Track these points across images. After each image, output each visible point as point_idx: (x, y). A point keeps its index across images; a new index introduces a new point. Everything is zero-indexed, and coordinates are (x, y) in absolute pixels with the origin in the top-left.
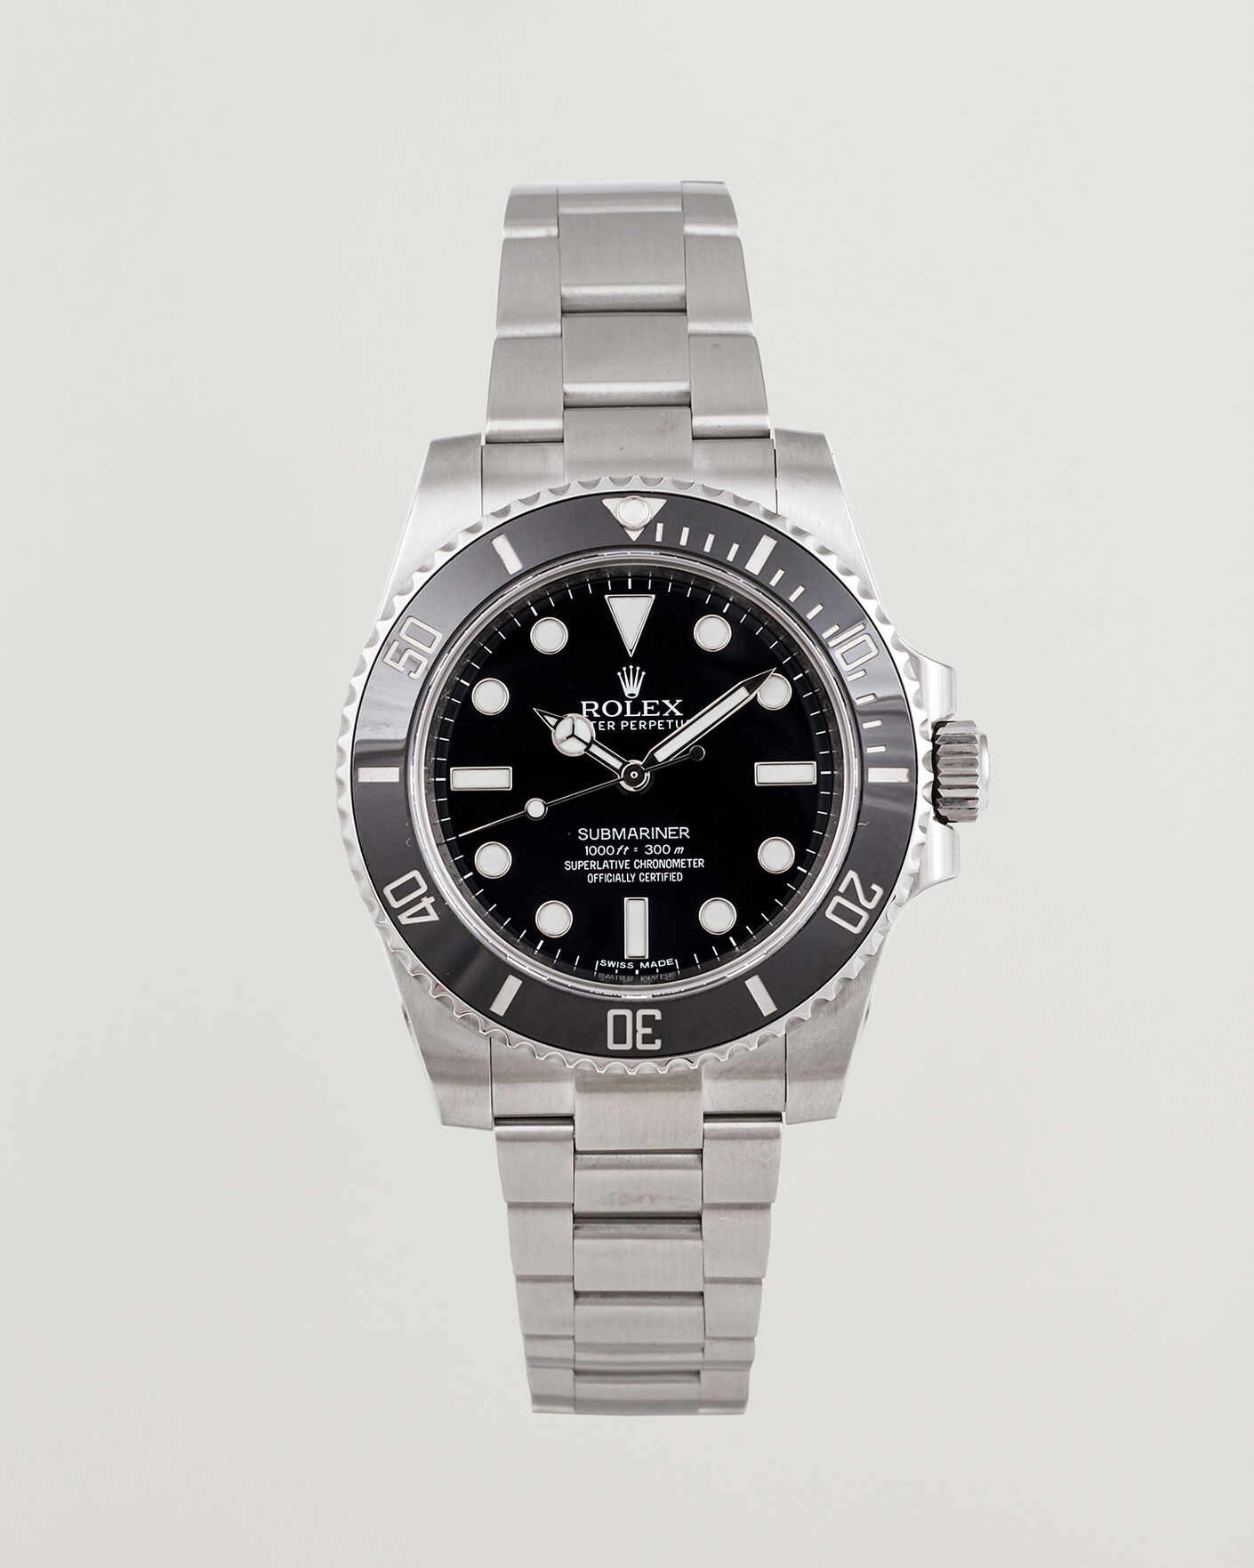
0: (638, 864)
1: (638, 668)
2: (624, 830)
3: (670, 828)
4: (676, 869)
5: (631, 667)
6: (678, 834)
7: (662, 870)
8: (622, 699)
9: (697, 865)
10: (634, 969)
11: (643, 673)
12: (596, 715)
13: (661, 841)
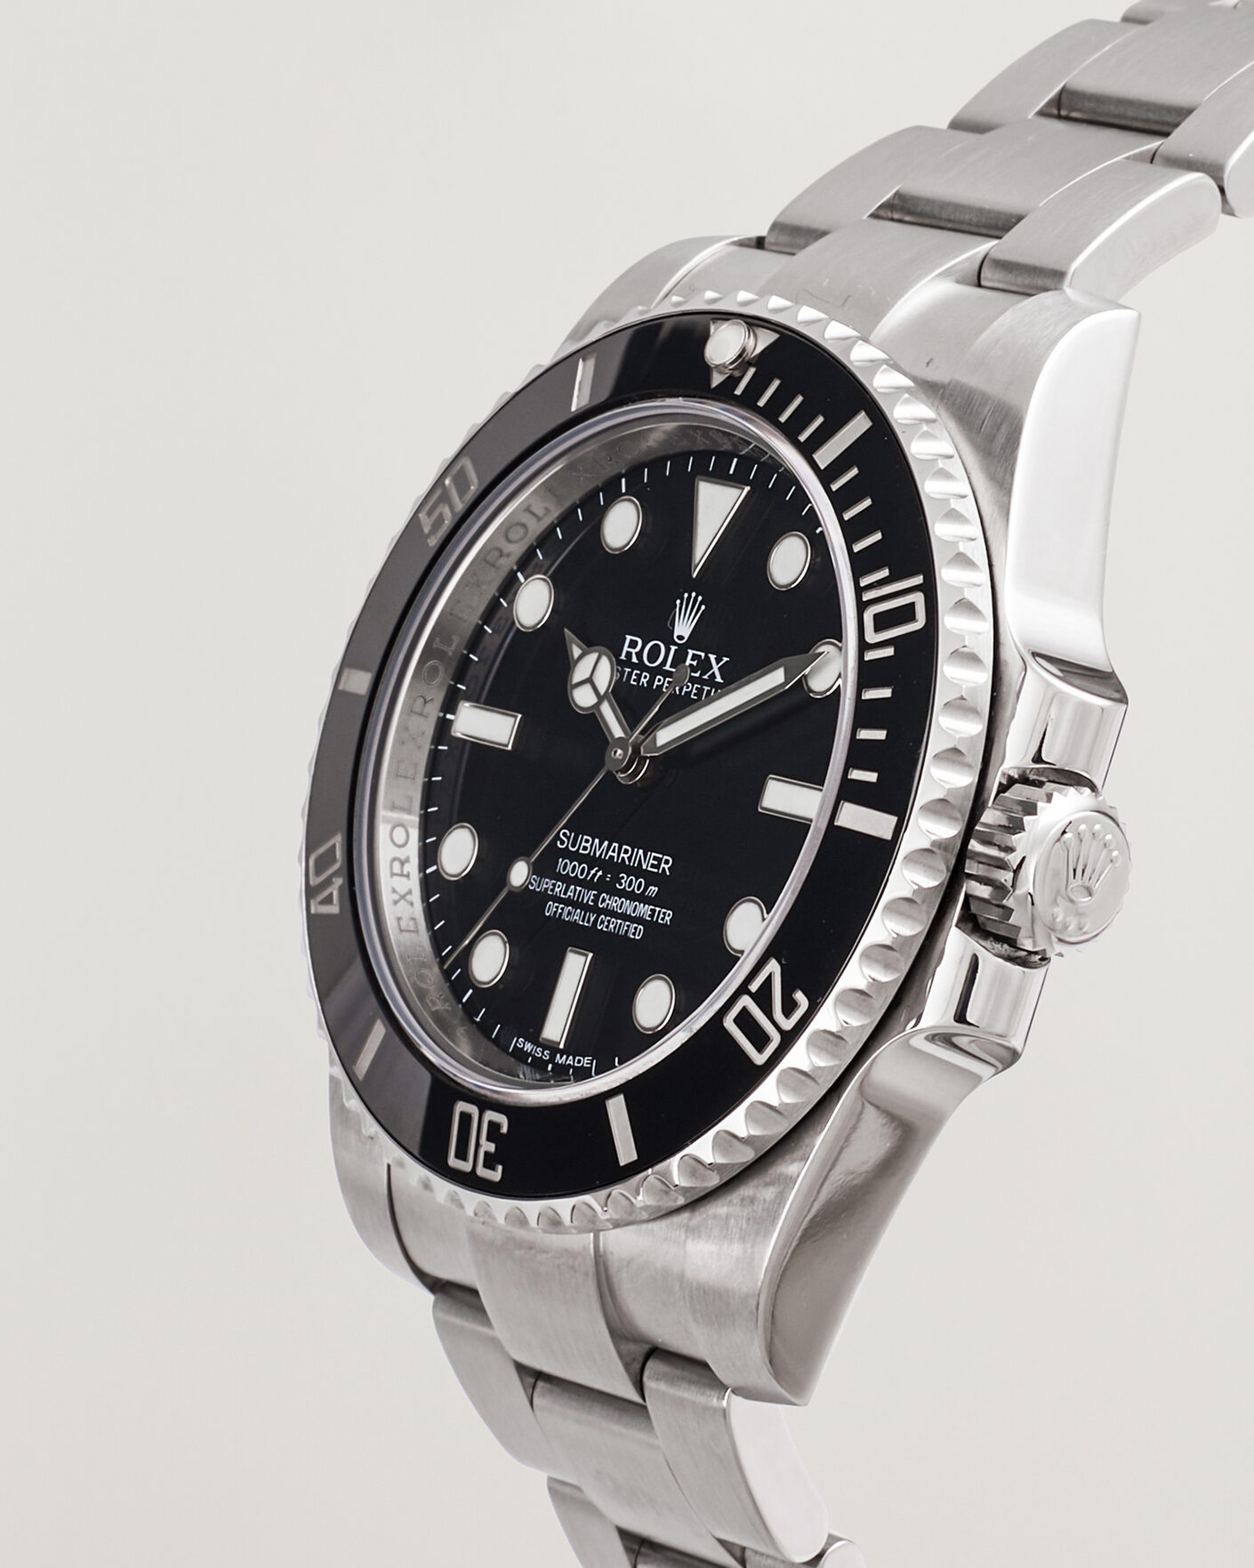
0: (604, 900)
1: (700, 598)
2: (606, 843)
3: (653, 854)
4: (639, 920)
5: (694, 594)
6: (657, 867)
7: (625, 917)
8: (669, 641)
9: (663, 919)
10: (548, 1062)
11: (703, 607)
12: (634, 660)
13: (638, 872)
